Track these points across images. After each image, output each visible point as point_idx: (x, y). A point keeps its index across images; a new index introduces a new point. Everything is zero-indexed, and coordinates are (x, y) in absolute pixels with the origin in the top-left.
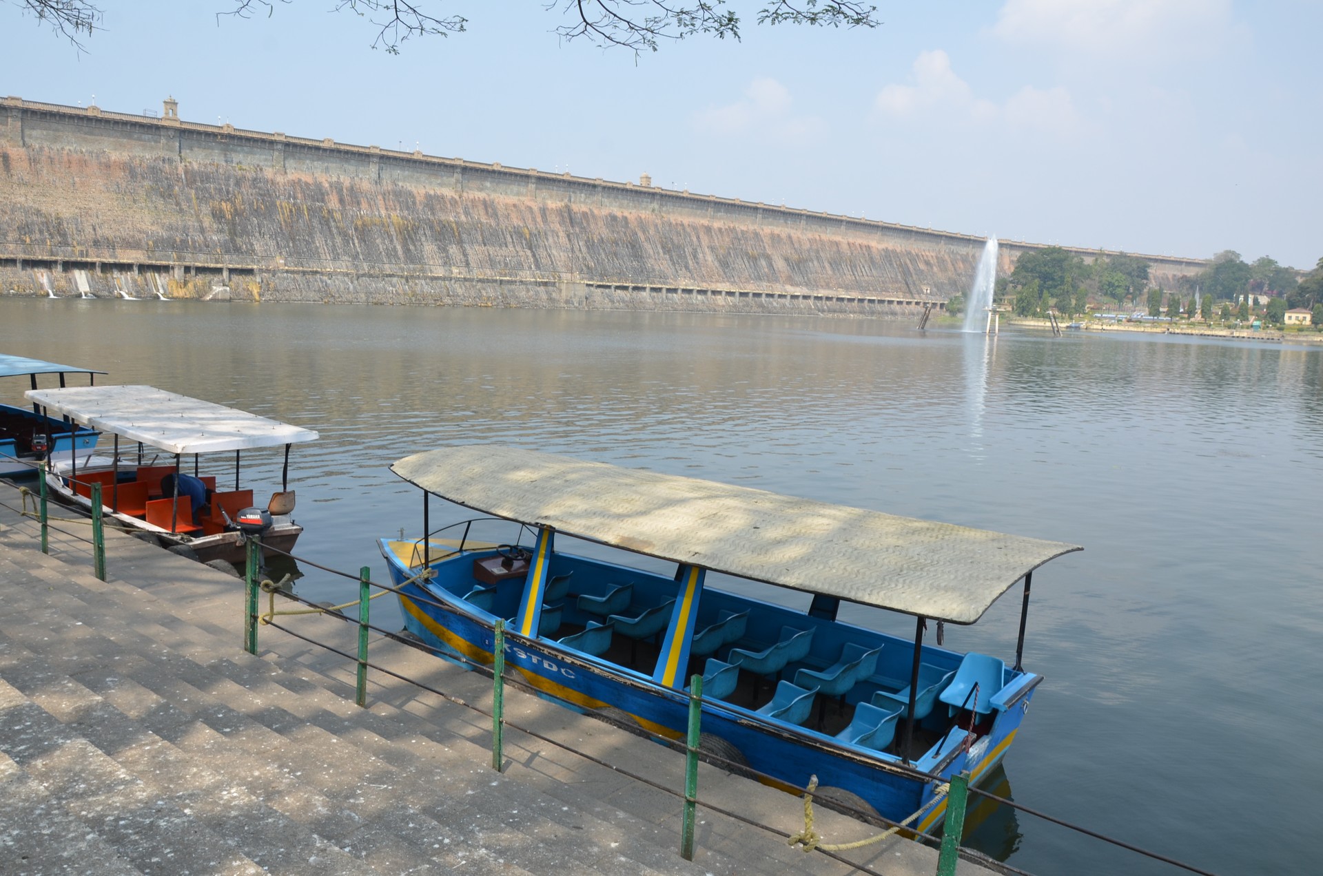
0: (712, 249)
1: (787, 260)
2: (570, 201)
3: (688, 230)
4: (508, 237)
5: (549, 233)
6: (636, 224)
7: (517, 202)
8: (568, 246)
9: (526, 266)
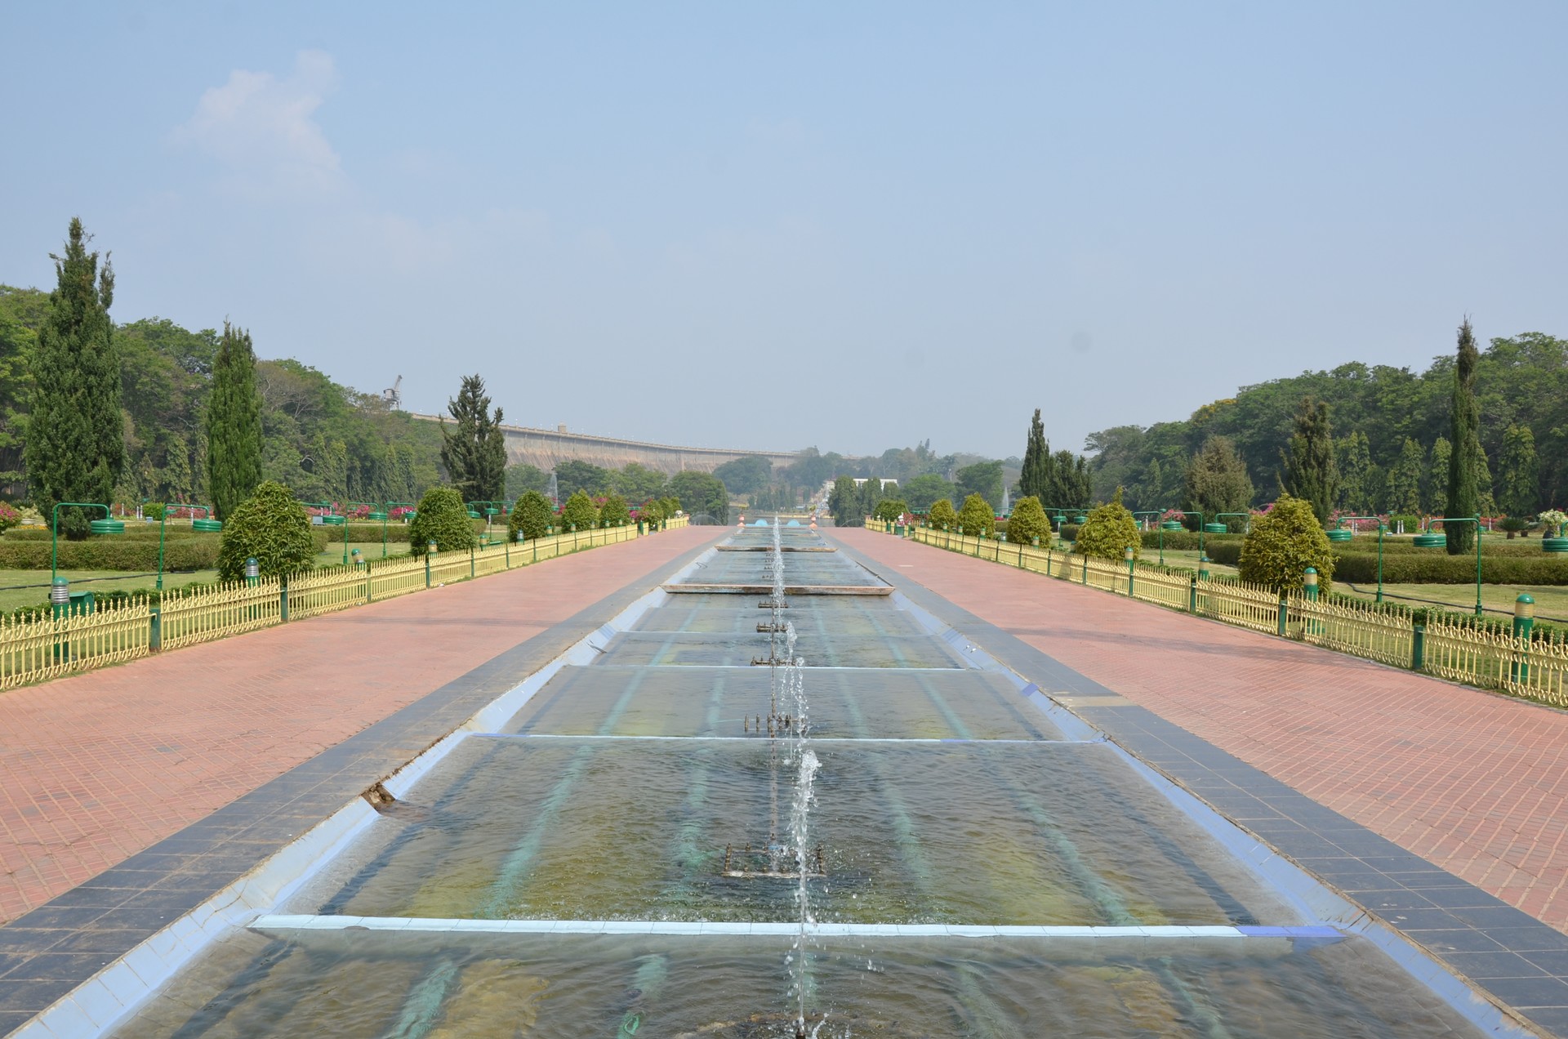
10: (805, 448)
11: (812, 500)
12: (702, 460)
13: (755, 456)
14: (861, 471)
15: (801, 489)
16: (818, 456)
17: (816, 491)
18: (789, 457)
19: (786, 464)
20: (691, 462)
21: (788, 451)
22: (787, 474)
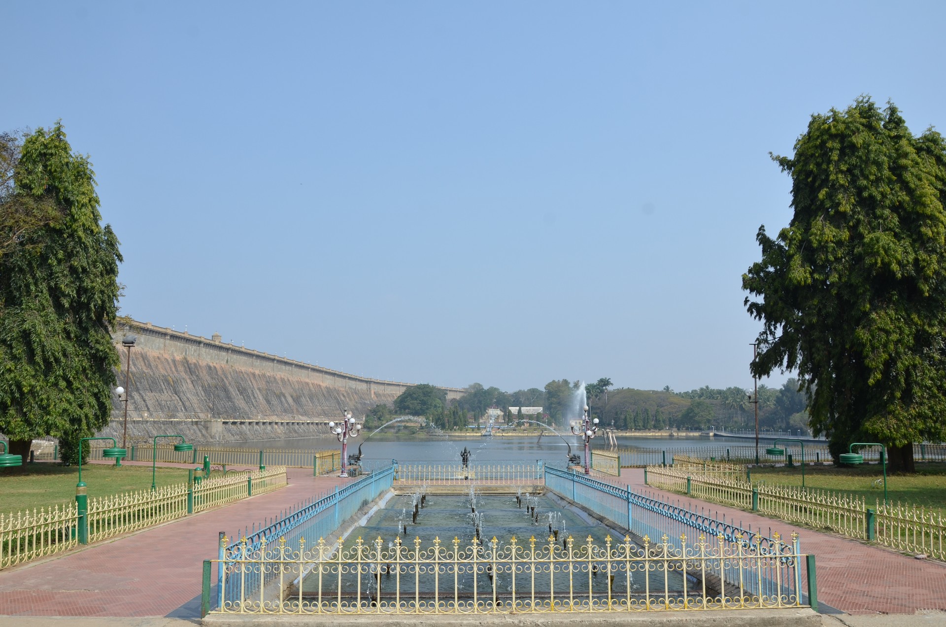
0: (259, 389)
1: (292, 397)
2: (186, 353)
3: (245, 376)
4: (162, 383)
5: (182, 381)
6: (221, 373)
7: (159, 356)
8: (194, 391)
9: (179, 408)
10: (472, 383)
11: (481, 421)
12: (389, 390)
13: (434, 388)
14: (514, 401)
15: (470, 414)
16: (483, 389)
17: (483, 415)
18: (459, 391)
19: (458, 396)
20: (381, 392)
21: (459, 388)
22: (459, 404)
